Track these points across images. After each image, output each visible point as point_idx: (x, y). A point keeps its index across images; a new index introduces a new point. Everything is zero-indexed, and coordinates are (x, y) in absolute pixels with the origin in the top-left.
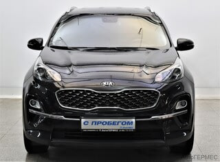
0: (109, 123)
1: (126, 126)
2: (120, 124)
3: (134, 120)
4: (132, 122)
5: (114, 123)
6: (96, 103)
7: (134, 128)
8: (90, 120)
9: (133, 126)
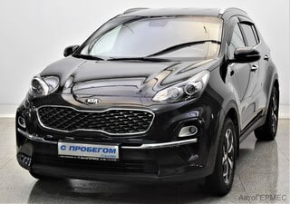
0: (88, 149)
1: (108, 154)
2: (101, 150)
3: (117, 147)
4: (115, 150)
5: (94, 150)
6: (77, 124)
7: (117, 157)
8: (68, 145)
9: (116, 155)
